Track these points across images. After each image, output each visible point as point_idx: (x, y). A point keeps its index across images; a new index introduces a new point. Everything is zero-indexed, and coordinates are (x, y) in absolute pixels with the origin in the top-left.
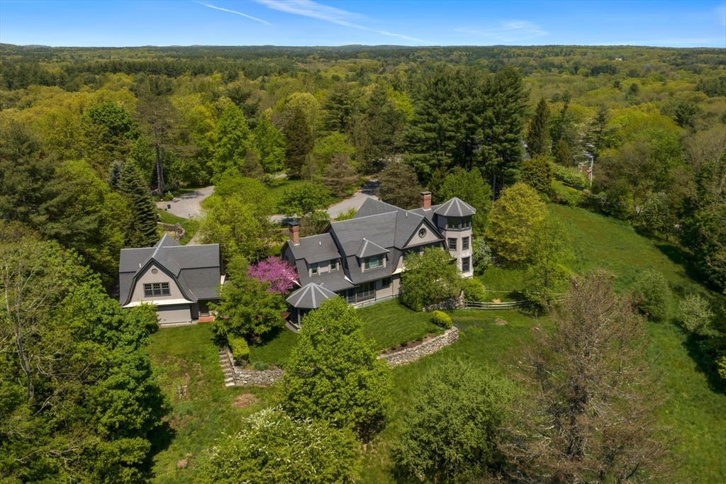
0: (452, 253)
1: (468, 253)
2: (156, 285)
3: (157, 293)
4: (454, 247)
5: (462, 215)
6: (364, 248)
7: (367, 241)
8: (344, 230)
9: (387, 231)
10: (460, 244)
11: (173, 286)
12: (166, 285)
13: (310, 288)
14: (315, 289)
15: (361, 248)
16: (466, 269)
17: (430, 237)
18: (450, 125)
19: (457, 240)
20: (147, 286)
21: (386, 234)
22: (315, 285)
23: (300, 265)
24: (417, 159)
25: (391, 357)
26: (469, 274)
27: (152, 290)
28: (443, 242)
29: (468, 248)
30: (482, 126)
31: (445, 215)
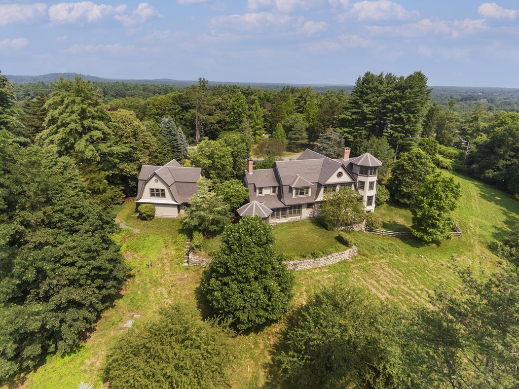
0: (360, 191)
1: (373, 193)
2: (158, 190)
3: (158, 195)
4: (363, 188)
5: (371, 166)
6: (296, 181)
7: (299, 177)
8: (284, 167)
9: (314, 171)
10: (367, 186)
11: (167, 193)
12: (163, 190)
13: (253, 204)
14: (256, 205)
15: (294, 181)
16: (369, 203)
17: (345, 178)
18: (369, 111)
19: (366, 183)
20: (152, 190)
21: (314, 173)
22: (257, 202)
23: (250, 188)
24: (345, 132)
25: (301, 263)
26: (372, 208)
27: (154, 193)
28: (355, 183)
29: (373, 189)
30: (392, 111)
31: (358, 164)
